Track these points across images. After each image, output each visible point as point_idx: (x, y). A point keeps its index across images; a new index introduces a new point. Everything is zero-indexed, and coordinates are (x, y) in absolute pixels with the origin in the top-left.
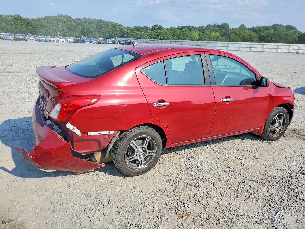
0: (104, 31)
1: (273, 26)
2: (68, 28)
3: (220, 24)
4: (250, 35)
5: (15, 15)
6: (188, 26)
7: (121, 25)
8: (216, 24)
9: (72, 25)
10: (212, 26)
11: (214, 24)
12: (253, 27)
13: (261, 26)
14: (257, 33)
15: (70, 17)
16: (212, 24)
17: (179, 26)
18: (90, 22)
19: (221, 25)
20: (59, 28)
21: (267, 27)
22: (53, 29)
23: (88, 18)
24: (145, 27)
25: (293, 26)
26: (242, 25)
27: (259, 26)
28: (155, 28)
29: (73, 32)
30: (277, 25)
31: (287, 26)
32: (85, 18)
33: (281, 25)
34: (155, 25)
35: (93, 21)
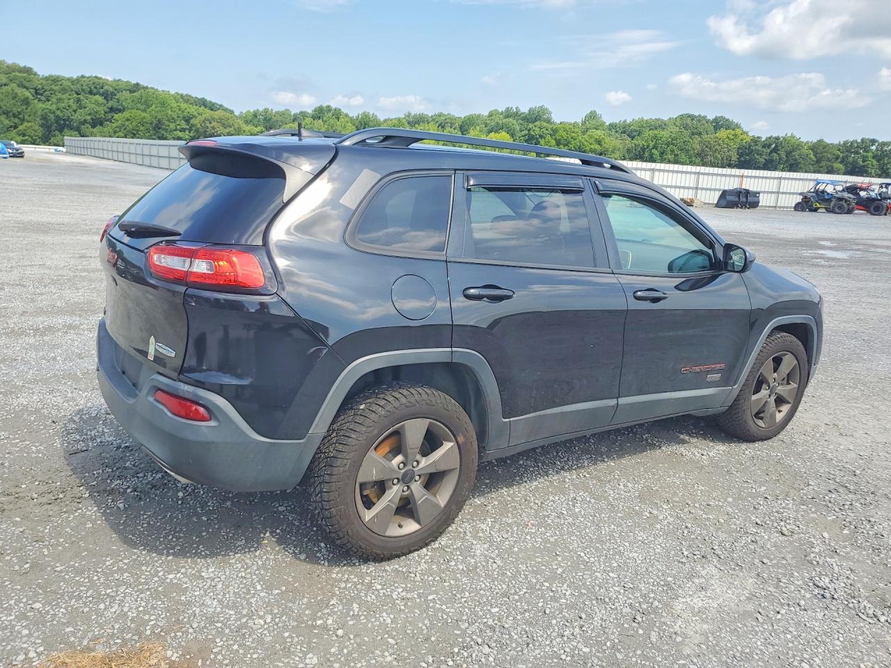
0: (128, 120)
1: (678, 119)
3: (525, 109)
6: (435, 115)
9: (13, 98)
10: (501, 116)
11: (508, 108)
16: (502, 109)
19: (527, 112)
21: (660, 123)
24: (301, 113)
26: (593, 116)
31: (716, 120)
33: (700, 116)
35: (106, 87)
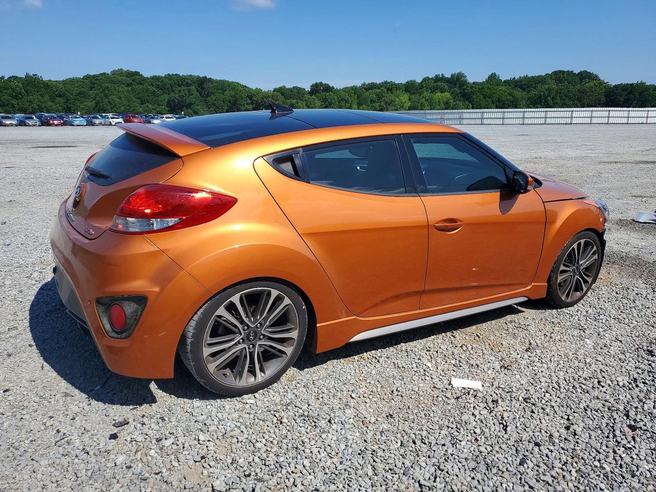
2: (138, 98)
4: (510, 94)
5: (27, 75)
7: (245, 86)
8: (441, 76)
12: (515, 78)
13: (529, 76)
14: (524, 89)
15: (137, 73)
17: (365, 83)
18: (181, 83)
20: (120, 98)
22: (109, 102)
23: (176, 75)
25: (592, 74)
27: (527, 76)
28: (317, 89)
29: (150, 106)
30: (560, 71)
32: (169, 75)
34: (316, 83)
